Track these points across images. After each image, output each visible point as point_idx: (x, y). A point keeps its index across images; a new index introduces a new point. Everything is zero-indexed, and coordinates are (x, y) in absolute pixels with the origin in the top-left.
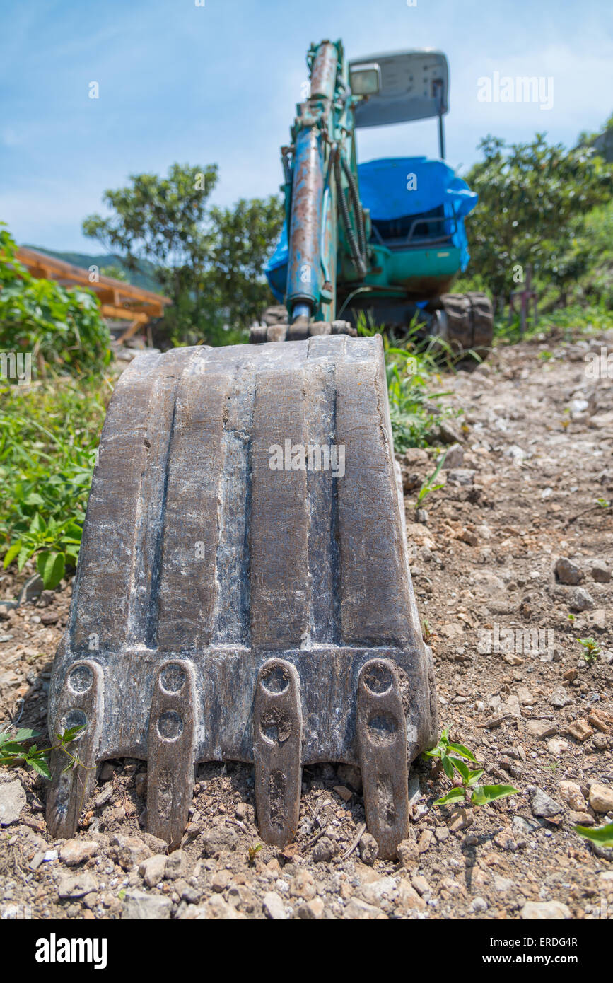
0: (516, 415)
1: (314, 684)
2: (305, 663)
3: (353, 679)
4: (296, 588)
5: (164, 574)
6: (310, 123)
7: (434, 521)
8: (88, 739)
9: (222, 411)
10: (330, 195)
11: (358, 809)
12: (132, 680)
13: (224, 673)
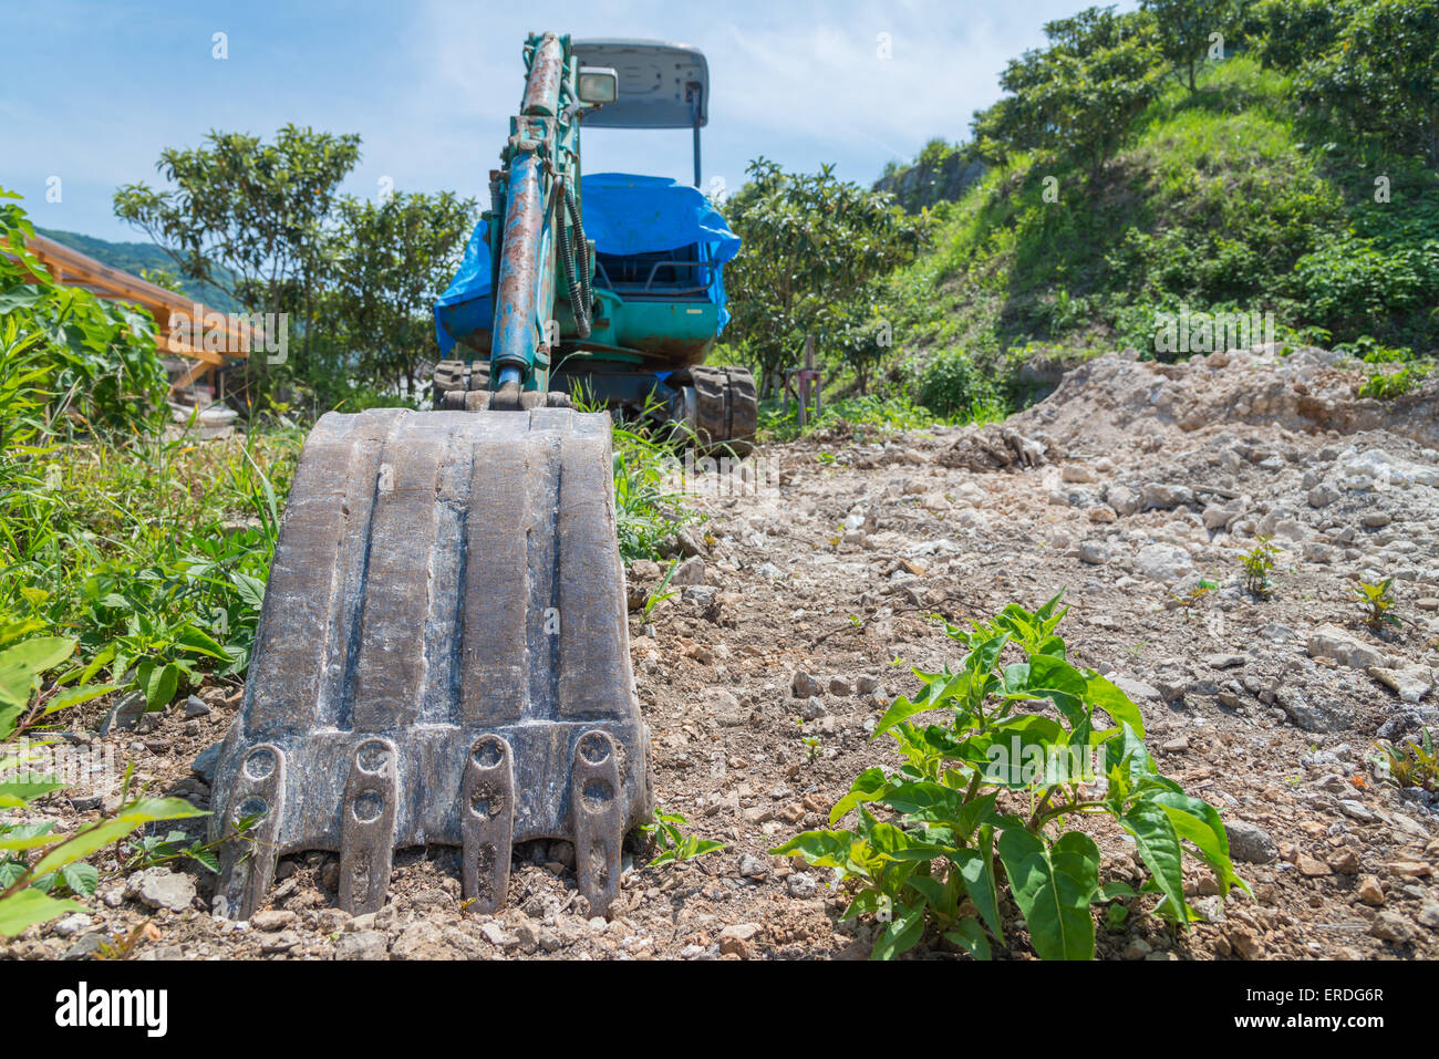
0: (776, 528)
1: (528, 760)
2: (519, 740)
3: (569, 753)
4: (513, 663)
5: (364, 650)
6: (530, 147)
7: (662, 637)
8: (268, 827)
9: (435, 479)
10: (550, 237)
11: (571, 881)
12: (321, 765)
13: (429, 752)
